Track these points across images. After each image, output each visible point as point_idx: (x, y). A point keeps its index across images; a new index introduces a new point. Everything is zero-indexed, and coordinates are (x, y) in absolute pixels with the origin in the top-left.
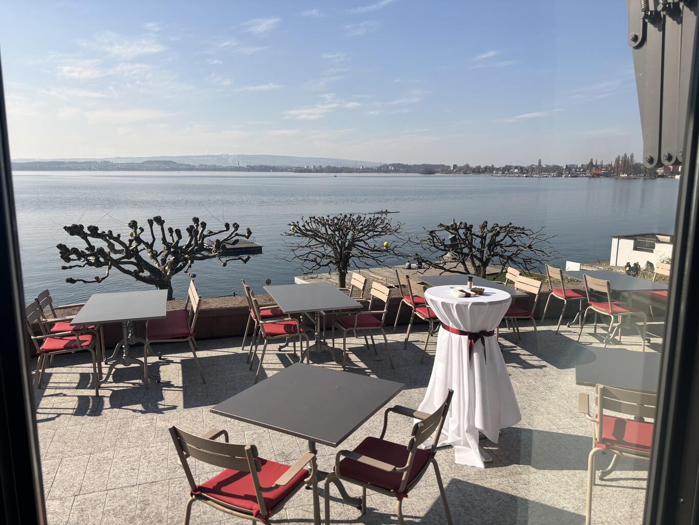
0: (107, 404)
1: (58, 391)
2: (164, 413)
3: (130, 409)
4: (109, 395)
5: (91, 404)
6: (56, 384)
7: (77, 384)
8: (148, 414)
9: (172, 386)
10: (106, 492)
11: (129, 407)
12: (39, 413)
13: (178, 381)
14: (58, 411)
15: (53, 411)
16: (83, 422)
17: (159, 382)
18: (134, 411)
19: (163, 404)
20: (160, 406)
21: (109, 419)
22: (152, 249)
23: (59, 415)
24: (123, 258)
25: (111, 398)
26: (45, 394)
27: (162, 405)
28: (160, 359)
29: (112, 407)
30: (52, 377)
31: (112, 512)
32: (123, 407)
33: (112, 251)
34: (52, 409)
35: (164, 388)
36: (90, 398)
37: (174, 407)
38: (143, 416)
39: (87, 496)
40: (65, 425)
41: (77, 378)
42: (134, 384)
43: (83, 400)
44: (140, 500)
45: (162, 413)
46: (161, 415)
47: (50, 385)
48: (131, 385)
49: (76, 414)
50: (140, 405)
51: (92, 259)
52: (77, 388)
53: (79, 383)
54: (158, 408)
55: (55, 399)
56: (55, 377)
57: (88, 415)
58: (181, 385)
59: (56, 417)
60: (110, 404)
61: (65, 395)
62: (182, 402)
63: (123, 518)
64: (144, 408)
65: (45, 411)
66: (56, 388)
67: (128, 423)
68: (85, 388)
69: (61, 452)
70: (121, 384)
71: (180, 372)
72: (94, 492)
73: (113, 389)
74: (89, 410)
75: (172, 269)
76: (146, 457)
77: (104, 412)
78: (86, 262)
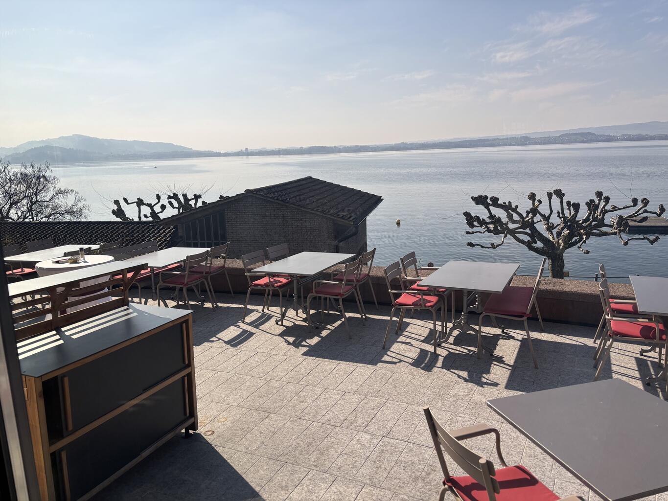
0: (440, 363)
1: (408, 340)
2: (484, 387)
3: (456, 374)
4: (444, 356)
5: (428, 359)
6: (409, 334)
7: (424, 338)
8: (470, 383)
9: (503, 362)
10: (407, 443)
11: (456, 372)
12: (387, 355)
13: (510, 359)
14: (402, 358)
15: (398, 356)
16: (415, 373)
17: (492, 355)
18: (459, 376)
19: (487, 377)
20: (484, 379)
21: (436, 377)
22: (548, 222)
23: (401, 361)
24: (519, 228)
25: (446, 358)
26: (399, 340)
27: (486, 379)
28: (503, 332)
29: (442, 368)
30: (409, 327)
31: (403, 464)
32: (452, 370)
33: (510, 220)
34: (398, 354)
35: (494, 363)
36: (429, 353)
37: (496, 385)
38: (464, 384)
39: (391, 440)
40: (402, 371)
41: (425, 333)
42: (469, 351)
43: (423, 352)
44: (429, 463)
45: (483, 387)
46: (480, 388)
47: (405, 333)
48: (466, 351)
49: (412, 365)
50: (467, 373)
51: (491, 226)
52: (423, 341)
53: (426, 338)
54: (481, 380)
55: (404, 346)
56: (411, 327)
57: (422, 369)
58: (512, 364)
59: (398, 362)
60: (442, 364)
61: (412, 345)
62: (505, 382)
63: (410, 474)
64: (469, 377)
65: (394, 355)
66: (408, 337)
67: (450, 386)
68: (428, 343)
69: (389, 394)
70: (458, 348)
71: (517, 350)
72: (398, 439)
73: (450, 350)
74: (424, 364)
75: (565, 243)
76: (451, 424)
77: (435, 369)
78: (486, 229)
